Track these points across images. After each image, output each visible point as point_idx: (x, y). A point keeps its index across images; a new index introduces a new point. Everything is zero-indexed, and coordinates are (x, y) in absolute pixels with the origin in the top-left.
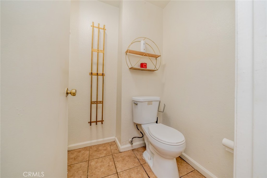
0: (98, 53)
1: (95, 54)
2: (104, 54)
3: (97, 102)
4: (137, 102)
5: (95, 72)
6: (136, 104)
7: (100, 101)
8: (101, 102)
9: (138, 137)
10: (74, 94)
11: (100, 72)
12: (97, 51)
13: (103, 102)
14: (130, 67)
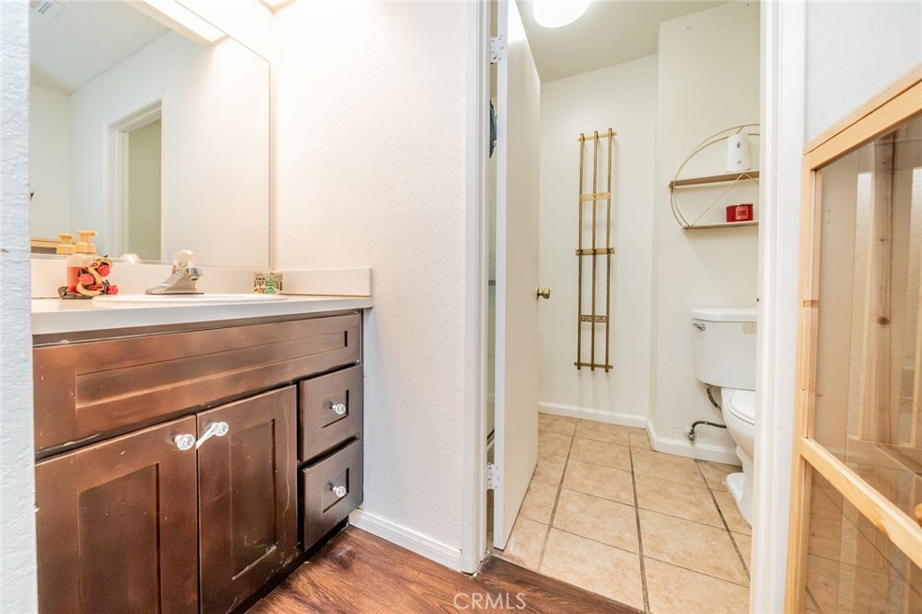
0: (595, 202)
1: (588, 205)
2: (609, 201)
3: (593, 318)
4: (703, 323)
5: (587, 246)
6: (700, 328)
7: (602, 317)
8: (604, 319)
9: (709, 424)
10: (547, 296)
11: (601, 245)
12: (592, 198)
13: (607, 318)
14: (685, 225)
